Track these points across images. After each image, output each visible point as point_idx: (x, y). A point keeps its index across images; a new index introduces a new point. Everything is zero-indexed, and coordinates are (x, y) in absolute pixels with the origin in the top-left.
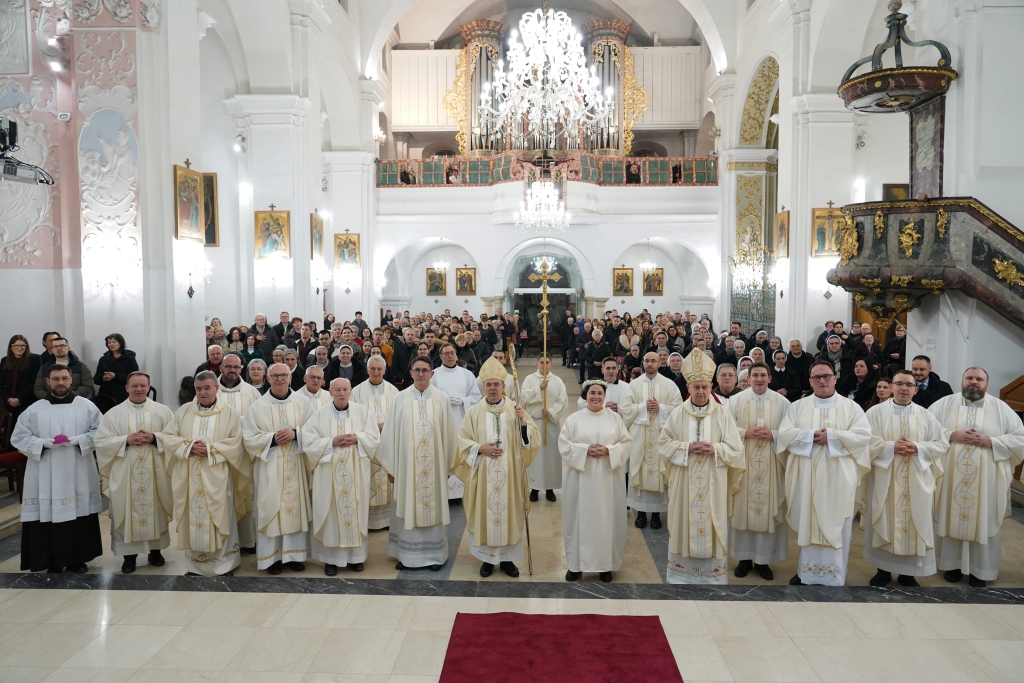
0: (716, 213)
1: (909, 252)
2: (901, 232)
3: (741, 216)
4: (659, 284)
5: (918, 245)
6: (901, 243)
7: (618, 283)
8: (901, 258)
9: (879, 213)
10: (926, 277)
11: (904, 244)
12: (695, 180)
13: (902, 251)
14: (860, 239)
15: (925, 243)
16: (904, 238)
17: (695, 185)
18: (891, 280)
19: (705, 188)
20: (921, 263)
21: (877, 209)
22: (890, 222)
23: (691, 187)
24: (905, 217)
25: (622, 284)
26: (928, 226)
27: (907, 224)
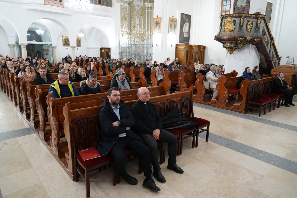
0: (112, 17)
1: (249, 31)
2: (247, 24)
3: (122, 20)
4: (79, 43)
5: (252, 28)
6: (247, 27)
7: (64, 41)
8: (247, 32)
9: (243, 17)
10: (256, 38)
11: (248, 28)
12: (105, 4)
13: (247, 30)
14: (235, 25)
15: (253, 28)
16: (248, 26)
17: (105, 6)
18: (247, 38)
19: (108, 7)
20: (252, 34)
21: (242, 16)
22: (245, 21)
23: (104, 7)
24: (249, 19)
25: (66, 42)
26: (254, 23)
27: (249, 22)
